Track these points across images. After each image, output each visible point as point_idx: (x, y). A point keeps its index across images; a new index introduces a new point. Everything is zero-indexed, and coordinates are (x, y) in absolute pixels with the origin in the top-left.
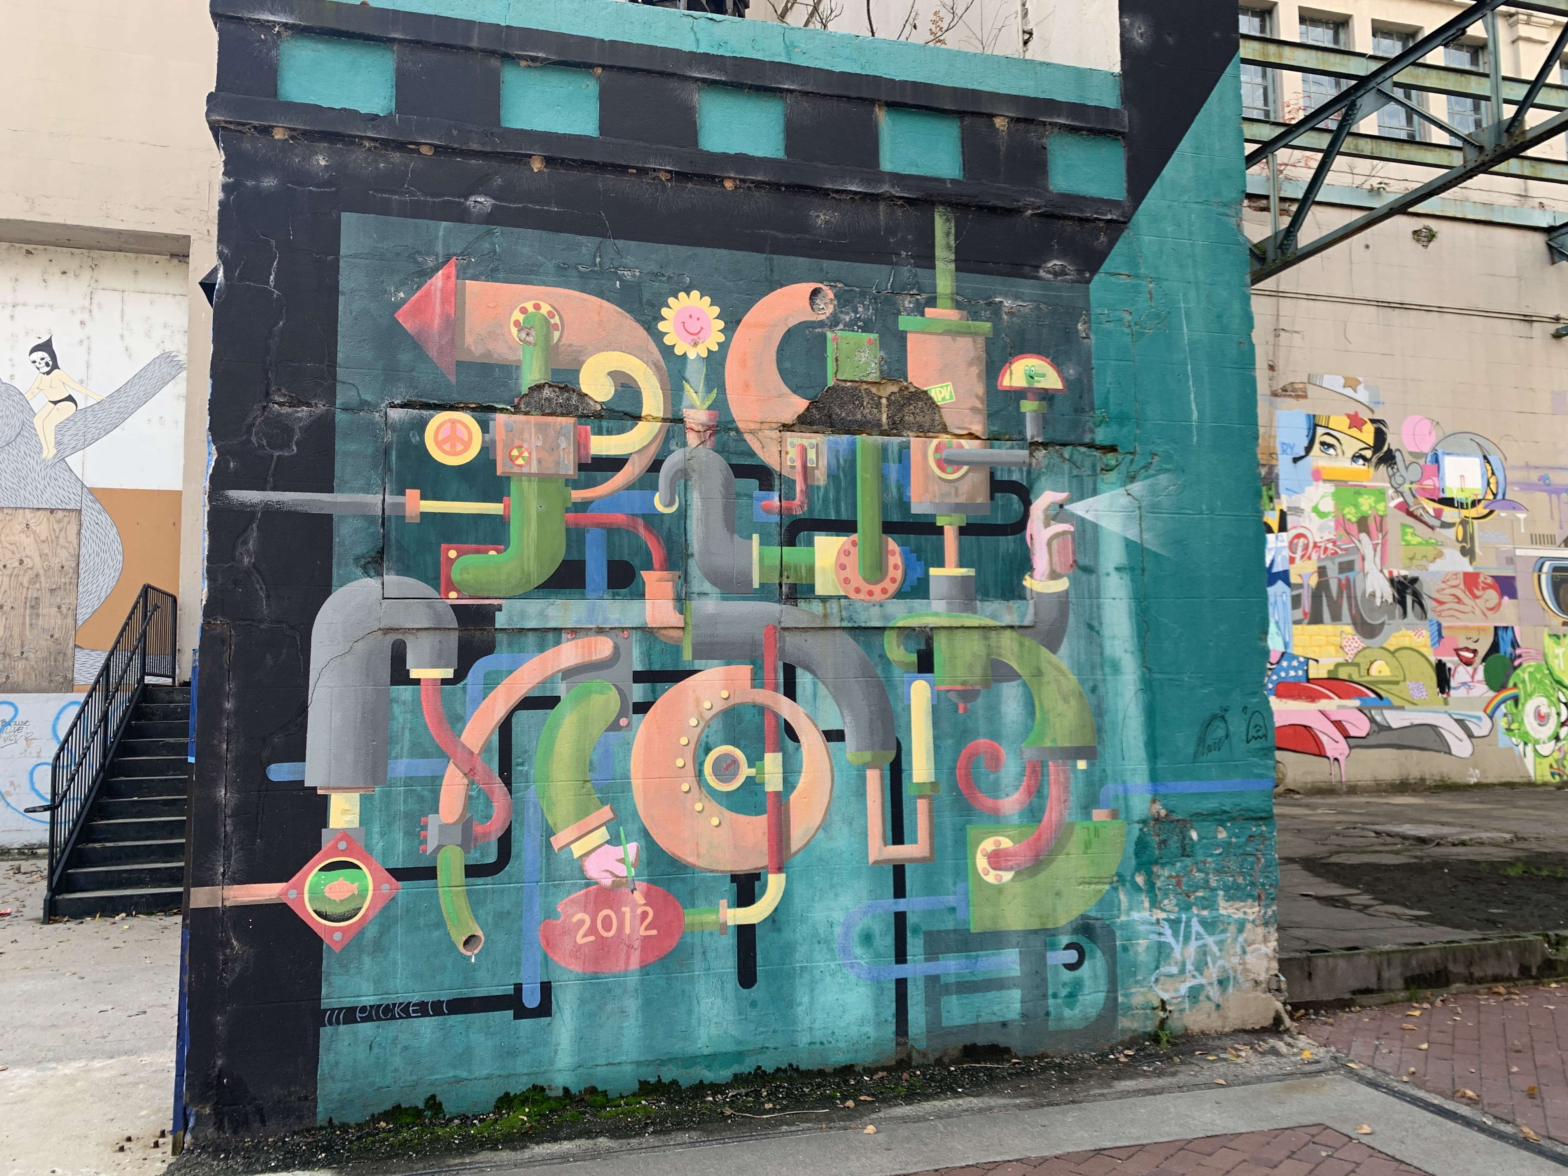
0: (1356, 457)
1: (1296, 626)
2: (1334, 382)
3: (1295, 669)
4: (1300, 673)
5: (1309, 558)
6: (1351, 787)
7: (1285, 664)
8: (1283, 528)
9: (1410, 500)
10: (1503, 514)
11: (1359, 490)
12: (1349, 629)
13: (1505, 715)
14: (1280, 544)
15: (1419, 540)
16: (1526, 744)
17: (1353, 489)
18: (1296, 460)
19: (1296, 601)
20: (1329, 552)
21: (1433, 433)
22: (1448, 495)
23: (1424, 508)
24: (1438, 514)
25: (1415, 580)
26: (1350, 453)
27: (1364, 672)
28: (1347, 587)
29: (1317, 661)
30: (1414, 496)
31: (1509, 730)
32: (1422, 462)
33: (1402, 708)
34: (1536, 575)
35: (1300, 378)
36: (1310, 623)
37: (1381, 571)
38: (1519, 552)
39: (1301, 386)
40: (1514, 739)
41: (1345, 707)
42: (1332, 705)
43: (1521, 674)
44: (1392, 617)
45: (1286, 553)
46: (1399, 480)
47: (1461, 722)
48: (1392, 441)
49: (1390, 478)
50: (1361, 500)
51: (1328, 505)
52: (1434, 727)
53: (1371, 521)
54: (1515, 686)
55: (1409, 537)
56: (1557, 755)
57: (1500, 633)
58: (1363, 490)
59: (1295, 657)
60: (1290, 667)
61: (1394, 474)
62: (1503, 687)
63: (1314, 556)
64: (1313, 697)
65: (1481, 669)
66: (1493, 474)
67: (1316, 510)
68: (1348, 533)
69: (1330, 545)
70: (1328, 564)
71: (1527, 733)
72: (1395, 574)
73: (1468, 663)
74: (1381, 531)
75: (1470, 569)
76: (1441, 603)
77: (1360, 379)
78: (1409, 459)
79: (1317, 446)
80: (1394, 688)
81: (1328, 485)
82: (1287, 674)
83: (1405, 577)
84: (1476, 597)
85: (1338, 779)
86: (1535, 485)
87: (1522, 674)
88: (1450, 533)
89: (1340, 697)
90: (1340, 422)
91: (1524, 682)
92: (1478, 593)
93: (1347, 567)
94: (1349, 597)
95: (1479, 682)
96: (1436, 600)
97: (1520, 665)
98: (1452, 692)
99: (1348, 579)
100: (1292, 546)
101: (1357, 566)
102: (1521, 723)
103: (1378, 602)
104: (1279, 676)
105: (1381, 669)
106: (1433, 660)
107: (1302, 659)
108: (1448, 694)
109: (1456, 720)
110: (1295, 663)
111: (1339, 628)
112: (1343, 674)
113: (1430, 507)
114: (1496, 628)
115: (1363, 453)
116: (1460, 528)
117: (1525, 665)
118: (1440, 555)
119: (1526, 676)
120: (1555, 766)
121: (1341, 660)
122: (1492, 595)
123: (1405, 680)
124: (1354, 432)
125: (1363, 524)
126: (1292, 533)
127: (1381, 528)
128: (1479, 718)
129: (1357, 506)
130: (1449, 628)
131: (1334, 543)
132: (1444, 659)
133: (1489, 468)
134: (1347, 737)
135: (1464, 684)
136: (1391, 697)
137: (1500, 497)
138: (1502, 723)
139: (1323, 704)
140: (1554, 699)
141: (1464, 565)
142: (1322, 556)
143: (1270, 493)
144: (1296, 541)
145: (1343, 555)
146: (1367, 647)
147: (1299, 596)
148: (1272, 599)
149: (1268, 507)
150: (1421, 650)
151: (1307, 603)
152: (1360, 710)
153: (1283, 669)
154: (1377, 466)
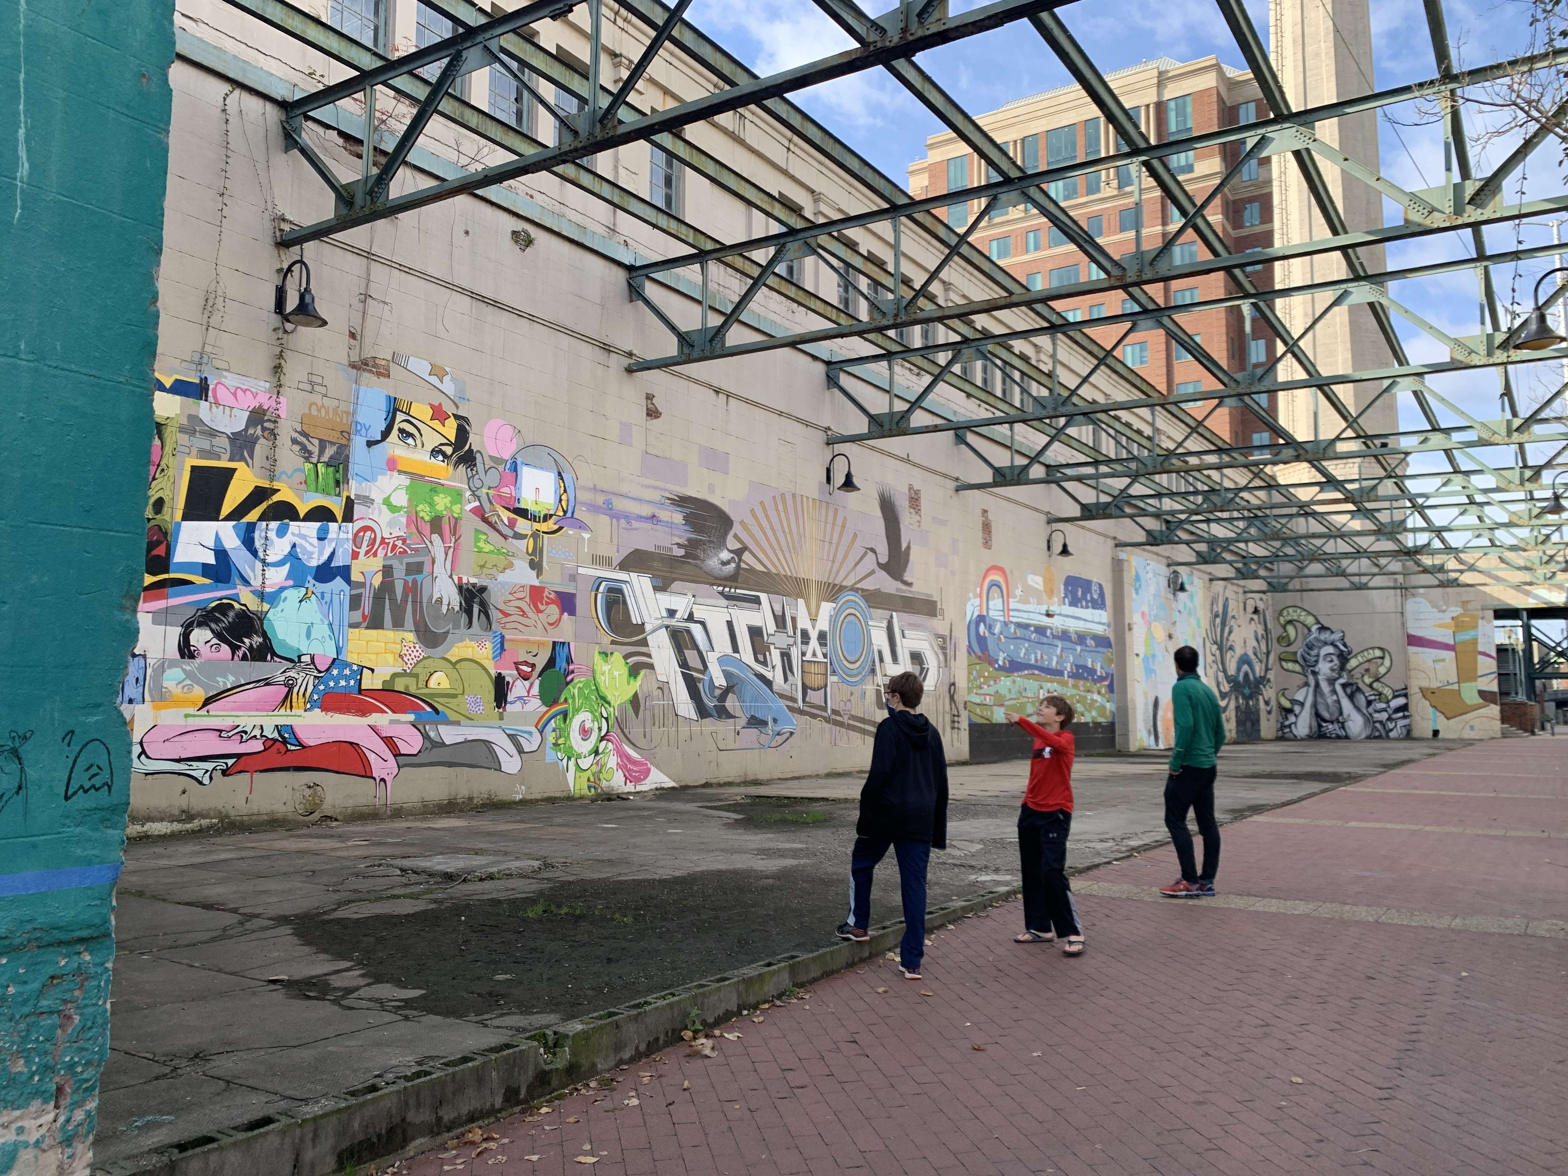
0: (435, 452)
1: (351, 630)
2: (420, 366)
3: (347, 678)
4: (352, 682)
5: (375, 555)
6: (395, 809)
7: (335, 672)
8: (348, 517)
9: (487, 506)
10: (571, 532)
11: (436, 487)
12: (411, 636)
13: (554, 730)
14: (342, 536)
15: (492, 548)
16: (569, 759)
17: (429, 486)
18: (370, 444)
19: (355, 602)
20: (397, 550)
21: (514, 440)
22: (522, 506)
23: (499, 516)
24: (512, 524)
25: (483, 589)
26: (429, 447)
27: (422, 684)
28: (413, 589)
29: (372, 670)
30: (491, 502)
31: (556, 745)
32: (501, 468)
33: (458, 723)
34: (593, 593)
35: (384, 354)
36: (367, 628)
37: (451, 577)
38: (581, 571)
39: (384, 363)
40: (559, 754)
41: (398, 722)
42: (383, 719)
44: (457, 626)
45: (349, 546)
46: (478, 483)
47: (513, 738)
48: (474, 441)
49: (469, 479)
50: (436, 498)
51: (401, 499)
52: (487, 743)
53: (445, 521)
54: (566, 701)
55: (481, 544)
56: (594, 769)
57: (557, 648)
58: (440, 488)
59: (348, 665)
60: (341, 676)
61: (473, 476)
62: (555, 702)
63: (381, 553)
64: (364, 710)
65: (537, 682)
66: (565, 491)
67: (387, 502)
68: (420, 533)
69: (399, 543)
70: (395, 563)
71: (572, 748)
72: (465, 581)
73: (525, 677)
74: (455, 534)
75: (536, 583)
76: (507, 615)
77: (448, 369)
78: (489, 463)
79: (395, 432)
80: (452, 702)
81: (403, 477)
82: (337, 683)
83: (474, 585)
84: (539, 611)
85: (383, 802)
86: (600, 507)
87: (573, 690)
88: (522, 544)
89: (394, 712)
90: (422, 411)
91: (573, 697)
92: (541, 607)
93: (415, 568)
94: (414, 602)
95: (534, 696)
96: (502, 611)
97: (572, 680)
98: (508, 706)
99: (415, 581)
100: (356, 539)
101: (427, 569)
102: (568, 738)
103: (444, 609)
104: (327, 685)
105: (440, 681)
106: (493, 673)
107: (355, 668)
108: (504, 710)
109: (508, 735)
110: (347, 672)
111: (400, 634)
112: (399, 686)
113: (505, 515)
114: (554, 643)
115: (444, 448)
116: (531, 541)
117: (576, 681)
118: (510, 565)
119: (576, 691)
120: (592, 779)
121: (399, 670)
122: (553, 610)
123: (463, 694)
124: (436, 424)
125: (436, 524)
126: (358, 525)
127: (454, 531)
128: (530, 733)
129: (432, 504)
130: (513, 640)
131: (404, 541)
132: (504, 672)
133: (562, 484)
134: (397, 754)
135: (520, 698)
136: (448, 712)
137: (569, 514)
138: (551, 738)
139: (375, 719)
140: (597, 714)
141: (531, 578)
142: (389, 554)
143: (338, 476)
144: (362, 534)
145: (412, 556)
146: (429, 657)
147: (359, 596)
148: (327, 597)
149: (333, 492)
150: (482, 662)
151: (367, 605)
152: (414, 726)
153: (333, 678)
154: (456, 465)
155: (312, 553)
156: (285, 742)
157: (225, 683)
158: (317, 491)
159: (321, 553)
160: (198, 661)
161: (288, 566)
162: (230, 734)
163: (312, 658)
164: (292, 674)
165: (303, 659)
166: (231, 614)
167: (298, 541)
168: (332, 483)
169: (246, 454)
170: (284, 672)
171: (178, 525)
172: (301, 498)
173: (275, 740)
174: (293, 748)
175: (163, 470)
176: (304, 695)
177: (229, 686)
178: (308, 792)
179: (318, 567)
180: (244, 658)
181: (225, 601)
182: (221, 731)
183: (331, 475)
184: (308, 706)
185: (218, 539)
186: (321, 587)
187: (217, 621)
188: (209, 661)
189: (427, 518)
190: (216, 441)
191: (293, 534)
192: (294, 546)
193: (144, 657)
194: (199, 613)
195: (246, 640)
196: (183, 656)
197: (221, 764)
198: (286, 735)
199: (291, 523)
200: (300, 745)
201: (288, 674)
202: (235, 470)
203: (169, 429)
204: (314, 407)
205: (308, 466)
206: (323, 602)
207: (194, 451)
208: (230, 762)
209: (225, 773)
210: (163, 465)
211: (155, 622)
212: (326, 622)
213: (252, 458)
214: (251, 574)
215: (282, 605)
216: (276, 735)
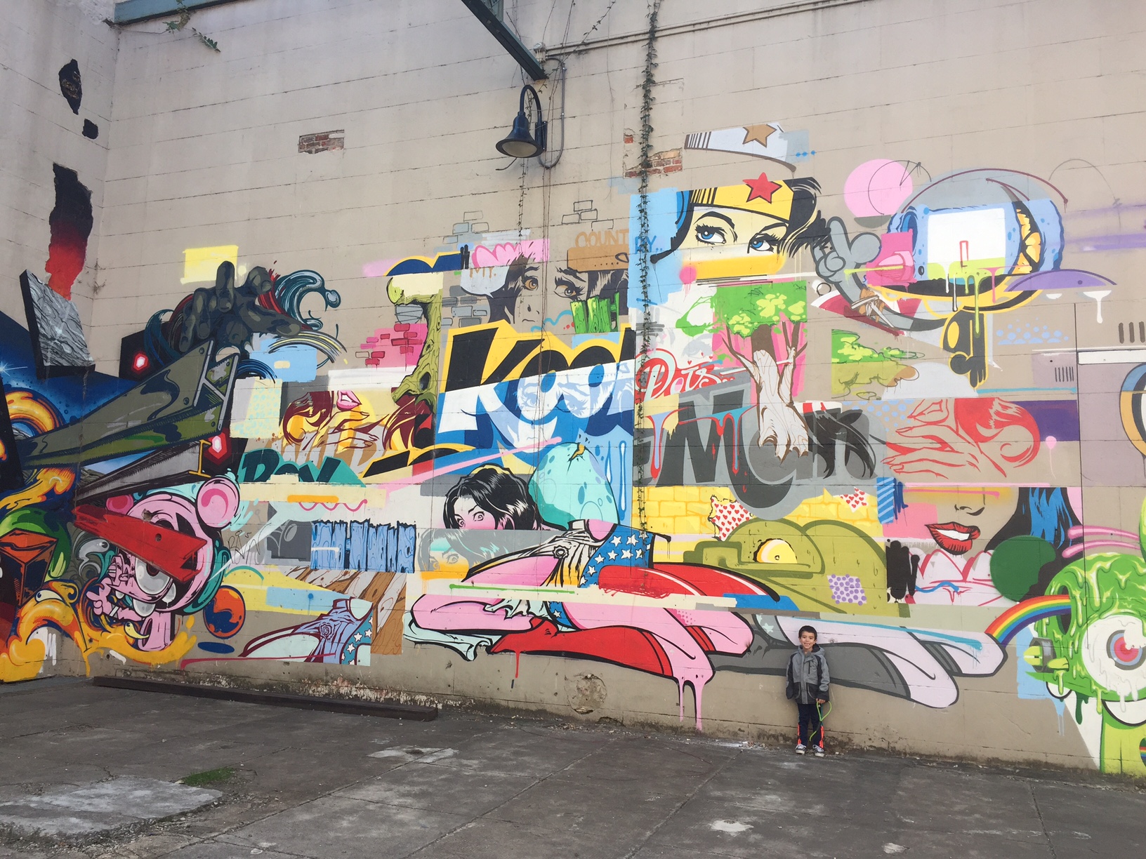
0: (754, 243)
1: (637, 489)
2: (729, 138)
3: (632, 548)
4: (640, 554)
5: (667, 392)
6: (710, 727)
7: (616, 541)
8: (629, 352)
9: (853, 292)
10: (1054, 296)
11: (758, 288)
12: (726, 493)
13: (1036, 642)
14: (621, 376)
15: (868, 352)
16: (1082, 698)
17: (747, 289)
18: (656, 259)
19: (641, 454)
20: (700, 382)
21: (909, 181)
22: (930, 275)
24: (908, 310)
25: (854, 416)
26: (747, 237)
27: (747, 555)
28: (728, 433)
29: (668, 539)
30: (861, 286)
31: (1043, 669)
32: (881, 231)
34: (1128, 395)
35: (675, 143)
36: (659, 485)
37: (791, 405)
38: (1088, 359)
39: (672, 155)
40: (1054, 688)
41: (710, 607)
42: (687, 602)
43: (1080, 572)
44: (805, 473)
45: (631, 387)
46: (833, 263)
47: (935, 649)
48: (825, 206)
49: (817, 263)
50: (760, 302)
51: (704, 315)
52: (876, 652)
53: (778, 332)
54: (1064, 592)
55: (846, 350)
57: (1033, 500)
58: (766, 287)
60: (624, 545)
61: (825, 256)
63: (676, 390)
64: (658, 590)
66: (1034, 228)
67: (683, 324)
68: (734, 353)
69: (703, 372)
70: (698, 400)
71: (1088, 678)
72: (816, 407)
74: (795, 345)
75: (971, 393)
76: (905, 451)
77: (774, 125)
78: (856, 230)
79: (692, 232)
80: (802, 585)
81: (705, 287)
82: (619, 554)
83: (835, 412)
84: (979, 439)
88: (934, 338)
89: (703, 593)
90: (733, 194)
91: (1085, 585)
92: (987, 432)
93: (730, 401)
94: (729, 447)
95: (978, 581)
96: (894, 446)
97: (1080, 555)
98: (918, 596)
99: (729, 421)
100: (640, 378)
101: (748, 400)
102: (1076, 659)
103: (781, 452)
104: (606, 557)
105: (778, 553)
106: (882, 542)
108: (910, 600)
109: (923, 643)
110: (632, 540)
111: (707, 491)
112: (710, 558)
113: (893, 299)
115: (770, 232)
116: (955, 326)
117: (1089, 557)
118: (909, 373)
119: (1092, 576)
121: (709, 538)
122: (1020, 437)
123: (822, 571)
124: (759, 204)
125: (762, 338)
126: (642, 359)
127: (793, 341)
128: (976, 644)
129: (753, 312)
131: (710, 368)
133: (1025, 221)
134: (710, 651)
136: (795, 598)
137: (1048, 265)
138: (1030, 656)
139: (674, 601)
141: (961, 387)
142: (688, 389)
143: (613, 307)
144: (647, 370)
145: (723, 385)
146: (757, 520)
147: (647, 446)
148: (604, 452)
149: (608, 328)
150: (858, 525)
151: (657, 457)
152: (736, 614)
153: (613, 547)
154: (793, 249)
155: (584, 403)
156: (555, 621)
157: (488, 553)
158: (587, 331)
159: (594, 401)
160: (462, 530)
161: (554, 421)
162: (495, 608)
163: (587, 524)
164: (562, 543)
165: (575, 525)
166: (494, 480)
167: (565, 391)
168: (606, 317)
169: (506, 310)
170: (553, 541)
171: (442, 396)
172: (570, 344)
173: (543, 619)
174: (564, 629)
175: (429, 346)
176: (577, 568)
177: (493, 557)
178: (584, 684)
179: (591, 418)
180: (508, 526)
181: (487, 467)
182: (485, 604)
183: (605, 309)
184: (583, 581)
185: (479, 404)
186: (595, 441)
187: (480, 488)
188: (473, 531)
189: (746, 332)
190: (476, 306)
191: (560, 385)
192: (562, 398)
193: (414, 527)
194: (462, 482)
195: (510, 507)
196: (447, 526)
197: (486, 640)
198: (557, 614)
199: (558, 373)
200: (574, 626)
201: (557, 544)
202: (494, 330)
203: (434, 306)
204: (582, 238)
205: (576, 305)
206: (599, 458)
207: (456, 320)
208: (495, 639)
209: (490, 650)
210: (429, 342)
211: (423, 493)
212: (603, 481)
213: (513, 313)
214: (514, 435)
215: (548, 466)
216: (544, 613)
